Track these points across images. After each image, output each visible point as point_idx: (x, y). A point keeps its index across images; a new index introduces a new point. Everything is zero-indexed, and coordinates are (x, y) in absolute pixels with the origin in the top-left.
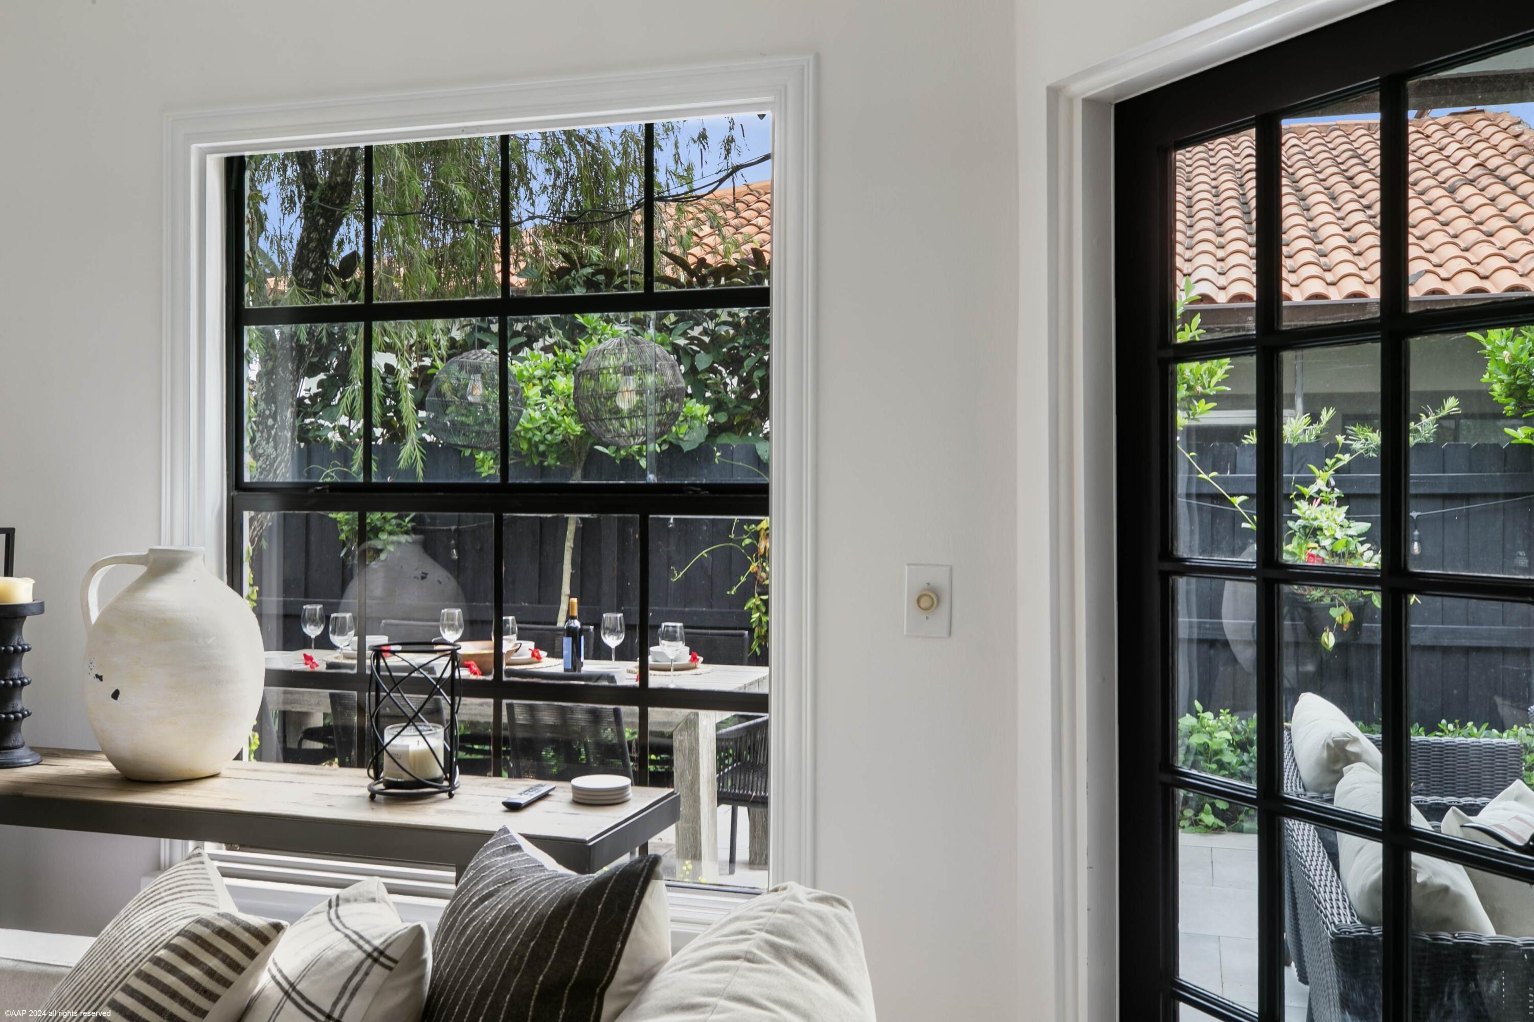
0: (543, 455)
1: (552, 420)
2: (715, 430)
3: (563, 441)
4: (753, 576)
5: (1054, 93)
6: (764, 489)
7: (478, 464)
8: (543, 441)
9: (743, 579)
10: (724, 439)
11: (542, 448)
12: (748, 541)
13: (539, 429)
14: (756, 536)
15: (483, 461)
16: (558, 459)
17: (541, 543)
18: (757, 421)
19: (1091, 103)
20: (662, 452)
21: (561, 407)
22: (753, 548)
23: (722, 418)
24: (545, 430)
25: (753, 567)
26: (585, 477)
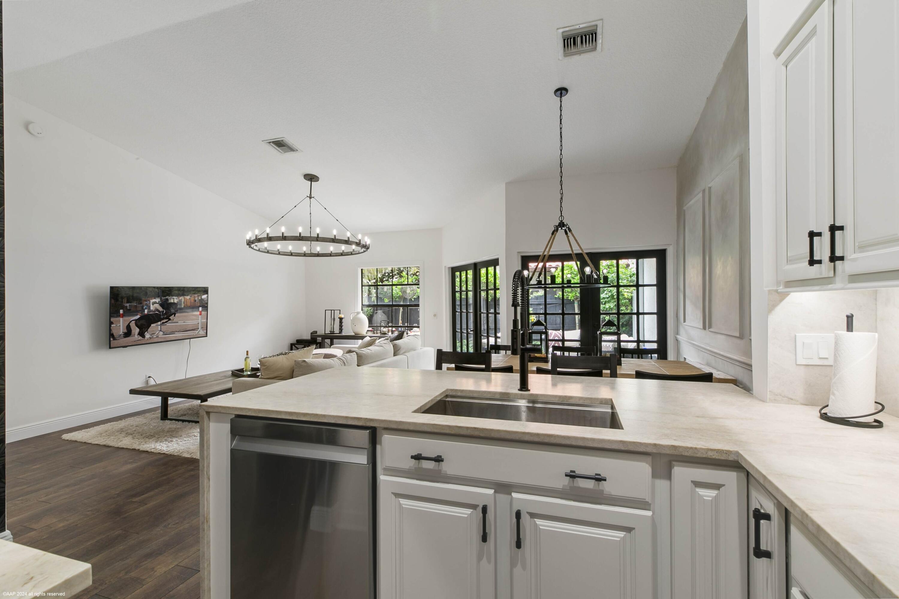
0: (396, 298)
1: (397, 292)
3: (399, 296)
6: (419, 305)
7: (385, 300)
8: (396, 296)
11: (396, 297)
13: (395, 294)
15: (386, 300)
16: (398, 299)
17: (396, 314)
19: (448, 267)
20: (417, 298)
21: (399, 290)
24: (396, 294)
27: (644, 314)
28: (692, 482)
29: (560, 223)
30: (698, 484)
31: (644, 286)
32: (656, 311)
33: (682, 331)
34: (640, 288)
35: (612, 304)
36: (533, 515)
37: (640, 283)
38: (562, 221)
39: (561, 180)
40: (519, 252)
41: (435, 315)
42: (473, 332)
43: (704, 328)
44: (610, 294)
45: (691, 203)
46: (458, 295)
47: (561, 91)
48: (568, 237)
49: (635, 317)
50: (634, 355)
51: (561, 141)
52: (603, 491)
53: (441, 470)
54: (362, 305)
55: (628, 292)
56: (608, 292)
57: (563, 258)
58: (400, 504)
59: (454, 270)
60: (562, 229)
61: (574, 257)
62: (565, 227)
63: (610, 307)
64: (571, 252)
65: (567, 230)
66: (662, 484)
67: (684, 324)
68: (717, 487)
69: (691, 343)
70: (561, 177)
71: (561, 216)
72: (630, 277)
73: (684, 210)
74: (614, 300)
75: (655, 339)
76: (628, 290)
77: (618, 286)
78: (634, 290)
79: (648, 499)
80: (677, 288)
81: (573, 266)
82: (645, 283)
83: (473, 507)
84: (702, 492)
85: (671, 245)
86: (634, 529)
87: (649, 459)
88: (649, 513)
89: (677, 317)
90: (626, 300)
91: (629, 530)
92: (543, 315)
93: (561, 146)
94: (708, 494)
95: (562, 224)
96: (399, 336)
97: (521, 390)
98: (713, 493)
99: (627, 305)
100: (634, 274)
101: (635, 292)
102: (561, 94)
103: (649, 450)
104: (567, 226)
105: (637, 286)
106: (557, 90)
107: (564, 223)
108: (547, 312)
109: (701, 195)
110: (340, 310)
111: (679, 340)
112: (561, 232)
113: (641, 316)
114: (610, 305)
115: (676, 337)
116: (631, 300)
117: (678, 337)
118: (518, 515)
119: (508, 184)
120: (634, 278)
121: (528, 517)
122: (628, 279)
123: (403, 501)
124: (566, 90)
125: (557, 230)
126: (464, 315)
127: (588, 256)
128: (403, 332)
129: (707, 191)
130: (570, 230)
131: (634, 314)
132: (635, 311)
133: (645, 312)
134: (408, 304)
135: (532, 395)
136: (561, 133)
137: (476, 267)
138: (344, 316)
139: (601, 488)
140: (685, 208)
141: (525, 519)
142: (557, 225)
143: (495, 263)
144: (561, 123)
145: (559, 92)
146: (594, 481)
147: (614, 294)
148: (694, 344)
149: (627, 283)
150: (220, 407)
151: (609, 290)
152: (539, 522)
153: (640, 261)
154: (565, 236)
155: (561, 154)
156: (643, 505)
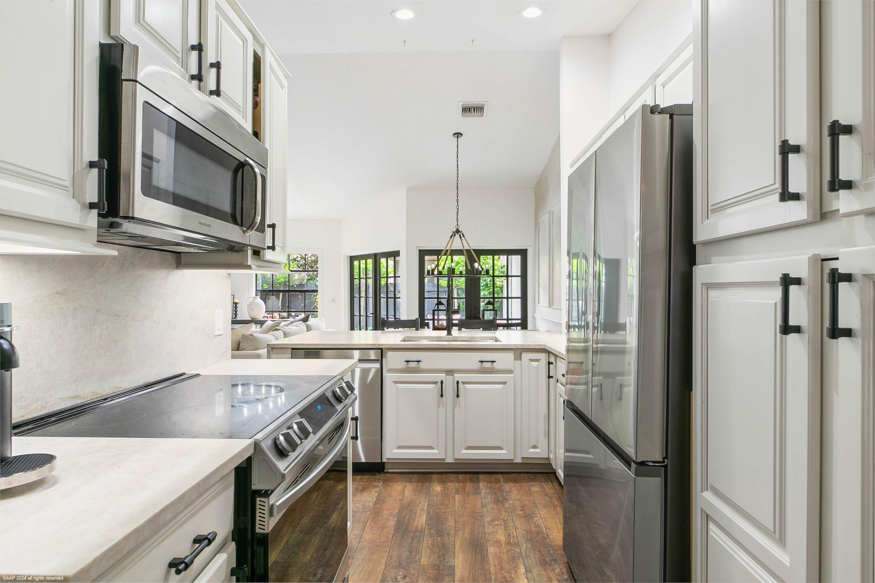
2: (308, 280)
4: (315, 306)
5: (344, 255)
6: (317, 290)
9: (314, 306)
10: (310, 281)
12: (314, 300)
14: (316, 299)
15: (265, 286)
18: (316, 278)
19: (347, 256)
22: (315, 301)
23: (309, 278)
25: (315, 304)
26: (283, 288)
27: (512, 298)
28: (529, 359)
29: (456, 230)
30: (531, 360)
31: (512, 276)
32: (520, 296)
33: (537, 311)
34: (509, 278)
35: (486, 292)
36: (464, 383)
37: (509, 274)
38: (457, 228)
39: (457, 199)
40: (417, 247)
41: (333, 300)
42: (373, 315)
43: (550, 307)
44: (485, 283)
45: (543, 218)
46: (356, 282)
47: (458, 135)
48: (461, 240)
49: (505, 301)
50: (505, 328)
51: (458, 171)
52: (494, 368)
53: (419, 367)
54: (256, 290)
55: (499, 281)
56: (483, 281)
57: (454, 252)
58: (397, 387)
59: (352, 259)
60: (458, 234)
61: (465, 252)
62: (460, 233)
63: (484, 294)
64: (462, 248)
65: (461, 235)
66: (518, 362)
67: (539, 304)
68: (538, 360)
69: (542, 318)
70: (458, 196)
71: (457, 225)
72: (502, 268)
73: (539, 222)
74: (488, 288)
75: (520, 317)
76: (499, 280)
77: (494, 276)
78: (505, 279)
79: (513, 369)
80: (534, 279)
81: (460, 259)
82: (513, 275)
83: (436, 383)
84: (533, 363)
85: (530, 246)
86: (507, 382)
87: (513, 352)
88: (513, 375)
89: (534, 300)
90: (497, 288)
91: (505, 383)
92: (436, 299)
93: (458, 174)
94: (535, 364)
95: (458, 231)
96: (305, 319)
97: (447, 335)
98: (537, 363)
99: (499, 293)
100: (504, 266)
101: (505, 282)
102: (458, 136)
103: (513, 347)
104: (462, 233)
105: (507, 276)
106: (454, 134)
107: (459, 230)
108: (439, 297)
109: (548, 215)
110: (234, 295)
111: (535, 317)
112: (457, 236)
113: (510, 300)
114: (485, 292)
115: (533, 315)
116: (501, 288)
117: (535, 315)
118: (458, 382)
119: (408, 189)
120: (505, 269)
121: (461, 384)
122: (499, 270)
123: (399, 385)
124: (461, 134)
125: (455, 236)
126: (363, 300)
127: (474, 252)
128: (309, 316)
129: (551, 212)
130: (464, 236)
131: (504, 298)
132: (506, 296)
133: (513, 318)
134: (306, 289)
135: (454, 337)
136: (457, 164)
137: (376, 257)
138: (239, 301)
139: (494, 366)
140: (539, 220)
141: (460, 384)
142: (455, 231)
143: (395, 254)
144: (457, 158)
145: (457, 135)
146: (491, 363)
147: (488, 283)
148: (543, 318)
149: (499, 274)
150: (283, 344)
151: (484, 280)
152: (466, 385)
153: (510, 257)
154: (460, 239)
155: (457, 180)
156: (510, 372)
